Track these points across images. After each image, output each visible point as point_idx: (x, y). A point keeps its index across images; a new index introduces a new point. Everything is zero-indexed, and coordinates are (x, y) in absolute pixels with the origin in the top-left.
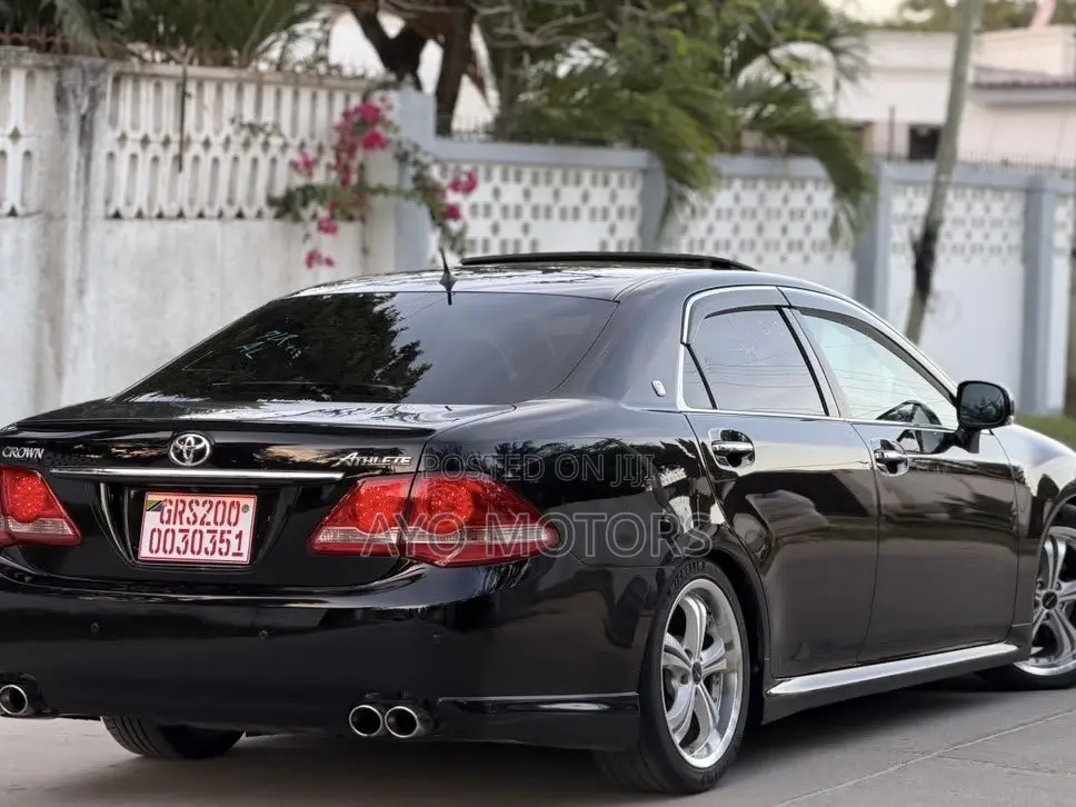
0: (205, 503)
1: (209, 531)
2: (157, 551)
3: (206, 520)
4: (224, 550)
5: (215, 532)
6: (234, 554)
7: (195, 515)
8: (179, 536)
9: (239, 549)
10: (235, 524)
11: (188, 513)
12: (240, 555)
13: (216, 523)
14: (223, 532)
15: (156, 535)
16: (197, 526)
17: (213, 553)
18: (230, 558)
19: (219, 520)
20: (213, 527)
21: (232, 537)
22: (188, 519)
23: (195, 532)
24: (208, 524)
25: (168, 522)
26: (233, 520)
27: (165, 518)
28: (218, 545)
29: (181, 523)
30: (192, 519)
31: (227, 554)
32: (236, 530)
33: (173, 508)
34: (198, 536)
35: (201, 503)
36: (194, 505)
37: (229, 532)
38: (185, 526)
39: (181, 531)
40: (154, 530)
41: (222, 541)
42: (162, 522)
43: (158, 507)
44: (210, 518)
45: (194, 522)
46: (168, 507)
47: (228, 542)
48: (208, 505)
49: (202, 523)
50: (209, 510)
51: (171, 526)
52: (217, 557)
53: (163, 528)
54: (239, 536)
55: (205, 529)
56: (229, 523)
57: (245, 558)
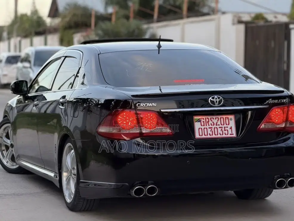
0: (216, 119)
1: (220, 127)
2: (202, 135)
3: (218, 124)
4: (227, 133)
5: (222, 127)
6: (230, 134)
7: (213, 122)
8: (209, 130)
9: (232, 132)
10: (229, 124)
11: (210, 122)
12: (233, 134)
13: (222, 125)
14: (225, 127)
15: (200, 130)
16: (215, 126)
17: (223, 134)
18: (229, 136)
19: (222, 123)
20: (221, 126)
21: (228, 129)
22: (211, 124)
23: (215, 128)
24: (219, 125)
25: (204, 125)
26: (227, 123)
27: (203, 124)
28: (224, 132)
29: (209, 125)
30: (213, 124)
31: (228, 134)
32: (229, 126)
33: (204, 120)
34: (216, 129)
35: (215, 119)
36: (212, 119)
37: (227, 127)
38: (211, 126)
39: (209, 128)
40: (199, 128)
41: (225, 130)
42: (202, 125)
43: (199, 121)
44: (219, 123)
45: (214, 125)
46: (203, 120)
47: (227, 130)
48: (217, 119)
49: (217, 125)
50: (218, 121)
51: (205, 127)
52: (224, 136)
53: (203, 127)
54: (231, 128)
55: (218, 127)
56: (226, 124)
57: (234, 135)
